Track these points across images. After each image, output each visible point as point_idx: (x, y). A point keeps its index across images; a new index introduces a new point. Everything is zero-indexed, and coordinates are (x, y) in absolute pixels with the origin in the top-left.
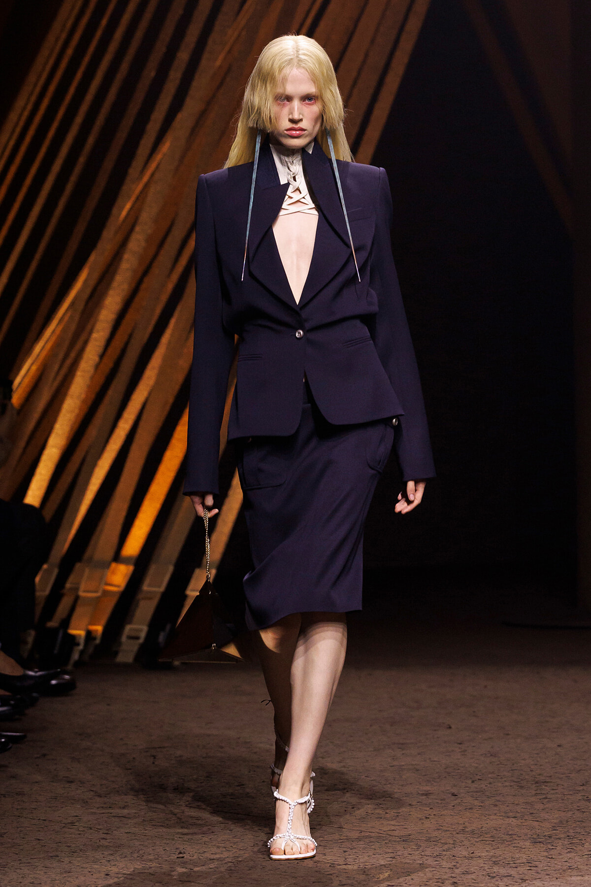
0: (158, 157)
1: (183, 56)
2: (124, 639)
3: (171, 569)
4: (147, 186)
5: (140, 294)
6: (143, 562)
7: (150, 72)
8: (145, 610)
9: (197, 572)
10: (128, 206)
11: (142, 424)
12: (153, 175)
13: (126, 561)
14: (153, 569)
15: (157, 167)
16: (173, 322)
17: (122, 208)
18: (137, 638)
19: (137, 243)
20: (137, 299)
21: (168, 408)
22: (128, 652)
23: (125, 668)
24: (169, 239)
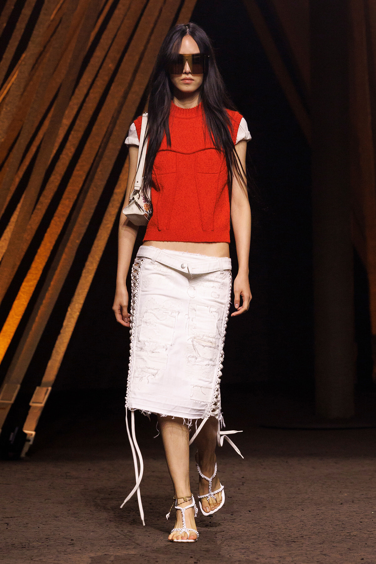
3: (18, 387)
9: (38, 389)
14: (5, 387)
16: (19, 206)
21: (16, 269)
24: (17, 145)
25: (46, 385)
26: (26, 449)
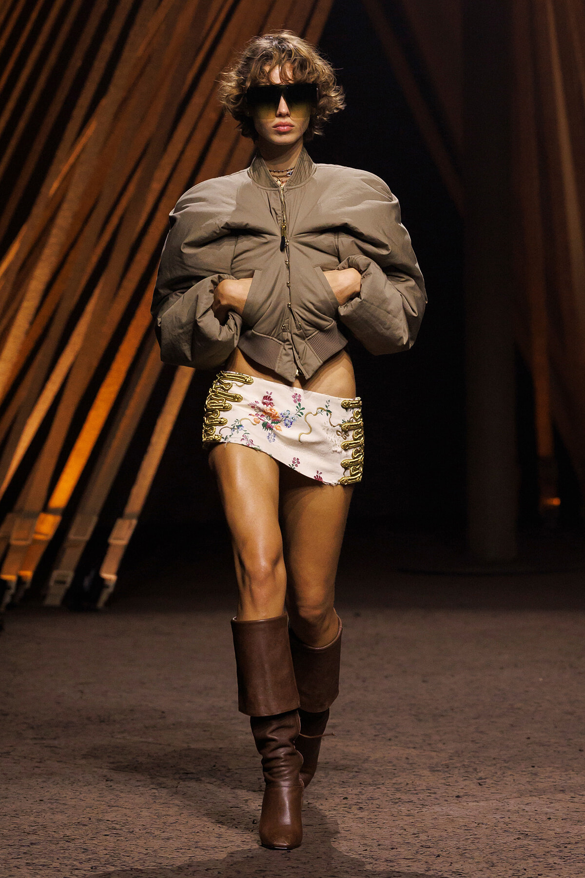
0: (83, 140)
1: (107, 47)
2: (52, 583)
3: (95, 519)
4: (73, 167)
5: (67, 267)
6: (69, 513)
7: (76, 62)
8: (71, 558)
9: (120, 522)
10: (55, 185)
11: (70, 386)
12: (78, 157)
13: (54, 512)
14: (78, 519)
15: (83, 150)
16: (97, 292)
17: (50, 187)
18: (63, 583)
19: (64, 220)
20: (64, 272)
21: (92, 371)
22: (55, 595)
23: (52, 611)
24: (94, 216)
25: (130, 517)
26: (104, 597)
